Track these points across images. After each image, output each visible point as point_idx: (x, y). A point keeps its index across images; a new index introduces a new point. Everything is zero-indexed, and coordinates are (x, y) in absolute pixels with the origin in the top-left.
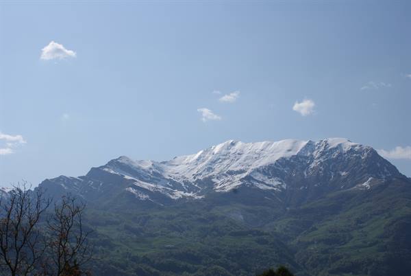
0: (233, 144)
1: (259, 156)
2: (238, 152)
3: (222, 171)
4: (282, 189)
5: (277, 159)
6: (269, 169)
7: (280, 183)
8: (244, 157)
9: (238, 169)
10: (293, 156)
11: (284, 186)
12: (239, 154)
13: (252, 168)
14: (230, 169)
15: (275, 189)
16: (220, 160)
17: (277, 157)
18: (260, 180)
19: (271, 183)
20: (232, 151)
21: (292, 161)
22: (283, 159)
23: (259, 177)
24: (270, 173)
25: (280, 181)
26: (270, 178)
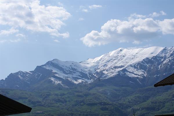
0: (121, 50)
1: (134, 57)
2: (123, 55)
3: (111, 66)
4: (144, 77)
5: (144, 59)
6: (138, 65)
7: (143, 73)
8: (125, 57)
9: (120, 65)
10: (154, 57)
11: (145, 75)
12: (123, 56)
13: (128, 64)
14: (116, 65)
15: (139, 77)
16: (112, 60)
17: (144, 57)
18: (131, 71)
19: (138, 73)
20: (120, 55)
21: (153, 60)
22: (147, 58)
23: (131, 69)
24: (138, 67)
25: (143, 72)
26: (138, 70)
